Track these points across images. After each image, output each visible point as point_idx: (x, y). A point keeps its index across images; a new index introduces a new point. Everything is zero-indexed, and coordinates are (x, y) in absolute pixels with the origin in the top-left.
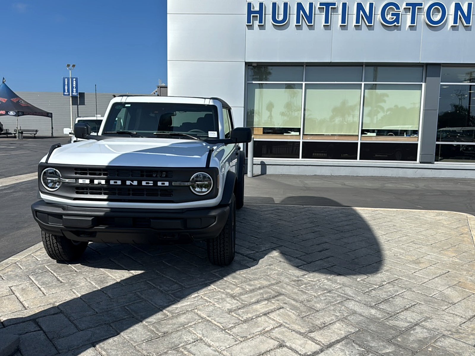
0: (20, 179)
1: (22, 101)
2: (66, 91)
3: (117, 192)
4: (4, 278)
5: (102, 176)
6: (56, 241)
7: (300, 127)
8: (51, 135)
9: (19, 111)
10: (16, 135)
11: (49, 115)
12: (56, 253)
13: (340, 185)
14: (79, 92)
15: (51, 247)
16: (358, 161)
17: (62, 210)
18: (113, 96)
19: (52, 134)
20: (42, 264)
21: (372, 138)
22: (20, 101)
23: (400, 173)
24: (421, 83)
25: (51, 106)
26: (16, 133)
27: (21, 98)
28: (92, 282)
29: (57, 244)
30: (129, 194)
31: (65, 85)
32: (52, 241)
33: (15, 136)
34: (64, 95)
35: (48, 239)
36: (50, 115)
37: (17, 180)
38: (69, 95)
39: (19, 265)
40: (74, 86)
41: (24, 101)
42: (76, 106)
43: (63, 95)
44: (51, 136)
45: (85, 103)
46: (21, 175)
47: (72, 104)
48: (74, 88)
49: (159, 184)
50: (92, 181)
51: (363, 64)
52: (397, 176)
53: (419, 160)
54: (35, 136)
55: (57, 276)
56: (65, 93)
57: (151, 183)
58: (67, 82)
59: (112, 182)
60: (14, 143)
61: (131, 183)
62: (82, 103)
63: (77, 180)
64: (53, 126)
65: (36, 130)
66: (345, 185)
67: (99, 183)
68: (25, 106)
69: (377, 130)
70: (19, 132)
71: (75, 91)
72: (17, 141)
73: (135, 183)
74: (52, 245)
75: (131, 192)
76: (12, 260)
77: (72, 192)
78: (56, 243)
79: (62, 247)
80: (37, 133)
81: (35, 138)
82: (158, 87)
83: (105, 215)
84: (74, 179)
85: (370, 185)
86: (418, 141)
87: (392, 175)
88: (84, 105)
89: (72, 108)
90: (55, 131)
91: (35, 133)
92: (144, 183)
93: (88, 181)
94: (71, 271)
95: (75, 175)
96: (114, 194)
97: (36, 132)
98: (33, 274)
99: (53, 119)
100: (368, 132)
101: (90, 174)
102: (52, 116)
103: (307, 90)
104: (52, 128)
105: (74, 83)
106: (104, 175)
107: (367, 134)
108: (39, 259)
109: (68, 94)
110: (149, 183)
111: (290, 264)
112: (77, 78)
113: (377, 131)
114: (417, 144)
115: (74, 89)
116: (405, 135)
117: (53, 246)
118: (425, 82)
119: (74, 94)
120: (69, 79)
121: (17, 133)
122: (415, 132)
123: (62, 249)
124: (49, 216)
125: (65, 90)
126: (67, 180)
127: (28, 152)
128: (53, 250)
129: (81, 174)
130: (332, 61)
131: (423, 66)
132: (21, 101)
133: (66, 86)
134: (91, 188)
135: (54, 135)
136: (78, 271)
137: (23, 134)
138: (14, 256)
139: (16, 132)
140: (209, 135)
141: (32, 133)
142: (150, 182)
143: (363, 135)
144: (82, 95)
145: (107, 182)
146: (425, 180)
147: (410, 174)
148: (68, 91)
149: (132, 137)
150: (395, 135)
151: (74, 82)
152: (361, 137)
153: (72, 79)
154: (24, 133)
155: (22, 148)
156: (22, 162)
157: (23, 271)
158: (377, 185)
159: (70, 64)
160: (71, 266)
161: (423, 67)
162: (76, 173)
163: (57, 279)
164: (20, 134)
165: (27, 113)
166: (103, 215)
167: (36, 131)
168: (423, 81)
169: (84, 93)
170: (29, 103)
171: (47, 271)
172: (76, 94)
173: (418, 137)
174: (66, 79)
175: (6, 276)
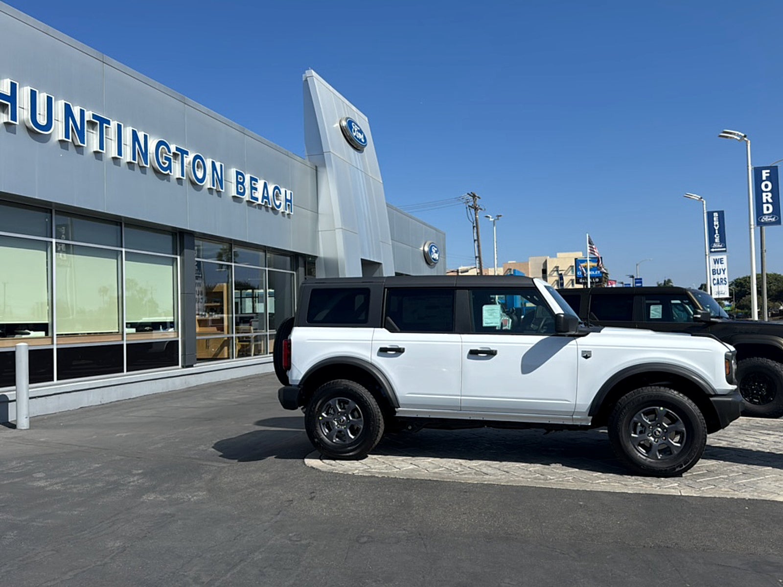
16: (126, 376)
24: (176, 256)
53: (182, 363)
86: (178, 336)
114: (177, 341)
116: (162, 330)
118: (180, 255)
131: (176, 233)
173: (178, 332)
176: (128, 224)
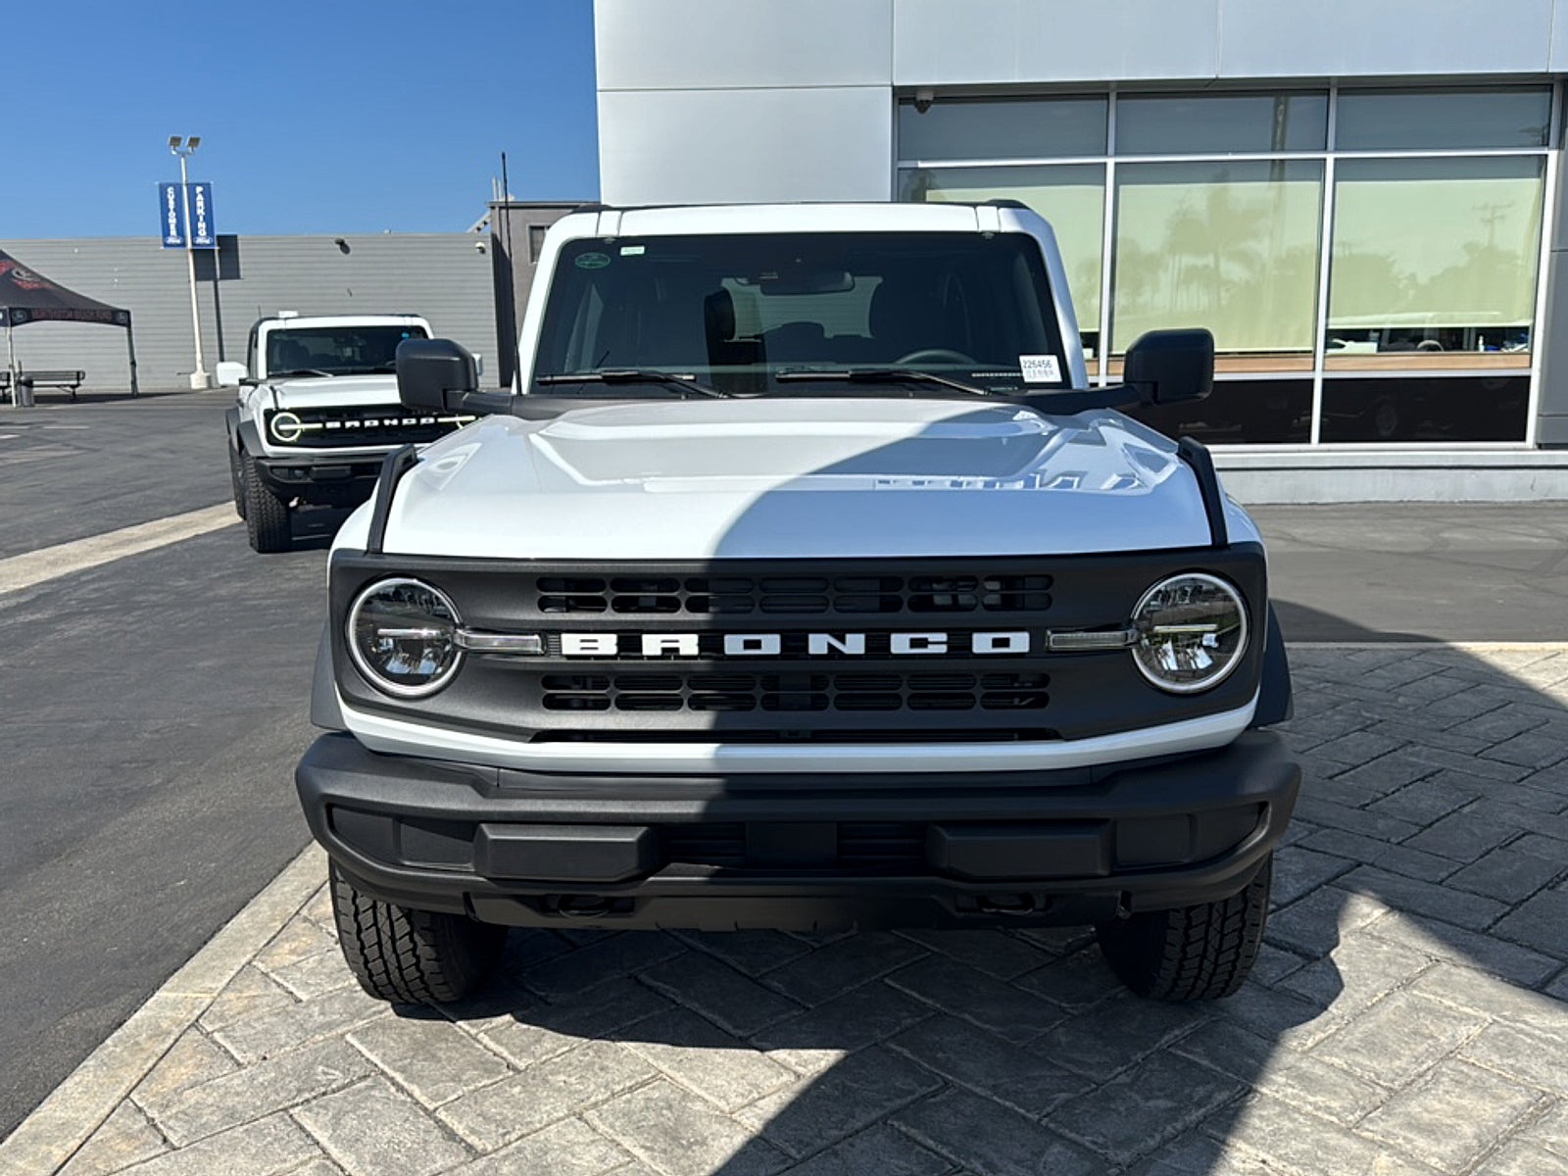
0: (65, 561)
1: (22, 272)
2: (173, 232)
3: (759, 692)
4: (173, 1139)
5: (682, 615)
6: (408, 929)
7: (1096, 330)
8: (130, 387)
9: (12, 306)
10: (7, 391)
11: (117, 317)
12: (403, 978)
13: (1281, 543)
14: (217, 233)
15: (382, 956)
16: (1315, 450)
17: (479, 797)
18: (338, 243)
19: (134, 383)
20: (330, 1026)
21: (1363, 362)
22: (14, 273)
23: (1469, 487)
24: (1545, 151)
25: (123, 287)
26: (8, 386)
27: (16, 262)
28: (627, 1143)
29: (412, 940)
30: (819, 703)
31: (169, 210)
32: (386, 928)
33: (4, 395)
34: (166, 245)
35: (366, 919)
36: (121, 317)
37: (53, 564)
38: (184, 244)
39: (217, 1036)
40: (200, 212)
41: (28, 271)
42: (211, 284)
43: (162, 248)
44: (130, 391)
45: (242, 273)
46: (64, 542)
47: (198, 278)
48: (201, 218)
49: (982, 643)
50: (629, 642)
51: (1329, 84)
52: (1456, 500)
53: (1536, 437)
54: (74, 393)
55: (431, 1107)
56: (171, 240)
57: (937, 643)
58: (175, 200)
59: (734, 644)
60: (8, 420)
61: (830, 647)
62: (232, 272)
63: (552, 637)
64: (136, 357)
65: (78, 373)
66: (1294, 540)
67: (664, 650)
68: (33, 290)
69: (1375, 330)
70: (19, 383)
71: (202, 232)
72: (13, 412)
73: (855, 644)
74: (387, 945)
75: (831, 692)
76: (175, 1005)
77: (525, 702)
78: (410, 934)
79: (438, 953)
80: (81, 382)
81: (74, 399)
82: (493, 208)
83: (704, 815)
84: (532, 632)
85: (1390, 538)
86: (1531, 366)
87: (1438, 494)
88: (238, 277)
89: (196, 291)
90: (141, 373)
91: (75, 382)
92: (900, 644)
93: (607, 644)
94: (488, 1068)
95: (535, 615)
96: (743, 703)
97: (78, 379)
98: (307, 1095)
99: (133, 331)
100: (1347, 340)
101: (622, 606)
102: (129, 321)
103: (1122, 187)
104: (133, 363)
105: (200, 203)
106: (694, 606)
107: (1342, 346)
108: (303, 996)
109: (178, 241)
110: (924, 643)
111: (1484, 970)
112: (209, 184)
113: (1377, 335)
114: (1528, 378)
115: (202, 225)
116: (1482, 348)
117: (395, 950)
118: (1560, 146)
119: (200, 241)
120: (181, 188)
121: (12, 383)
122: (1520, 335)
123: (436, 960)
124: (403, 826)
125: (169, 230)
126: (496, 641)
127: (68, 453)
128: (392, 968)
129: (570, 606)
130: (1221, 76)
131: (1552, 85)
132: (18, 273)
133: (172, 214)
134: (626, 680)
135: (141, 389)
136: (522, 1065)
137: (35, 389)
138: (174, 980)
139: (8, 380)
140: (1025, 374)
141: (65, 383)
142: (931, 637)
143: (1331, 351)
144: (228, 244)
145: (711, 642)
146: (1558, 508)
147: (1504, 488)
148: (181, 232)
149: (688, 398)
150: (1446, 349)
151: (200, 197)
152: (1325, 357)
153: (191, 187)
154: (35, 383)
155: (39, 440)
156: (53, 493)
157: (252, 1078)
158: (1411, 536)
159: (179, 135)
160: (473, 1031)
161: (1552, 91)
162: (543, 605)
163: (441, 1125)
164: (24, 388)
165: (43, 315)
166: (696, 815)
167: (79, 376)
168: (1553, 141)
169: (235, 237)
170: (47, 276)
171: (371, 1072)
172: (208, 242)
173: (1531, 355)
174: (170, 190)
175: (175, 1117)
176: (1343, 89)
